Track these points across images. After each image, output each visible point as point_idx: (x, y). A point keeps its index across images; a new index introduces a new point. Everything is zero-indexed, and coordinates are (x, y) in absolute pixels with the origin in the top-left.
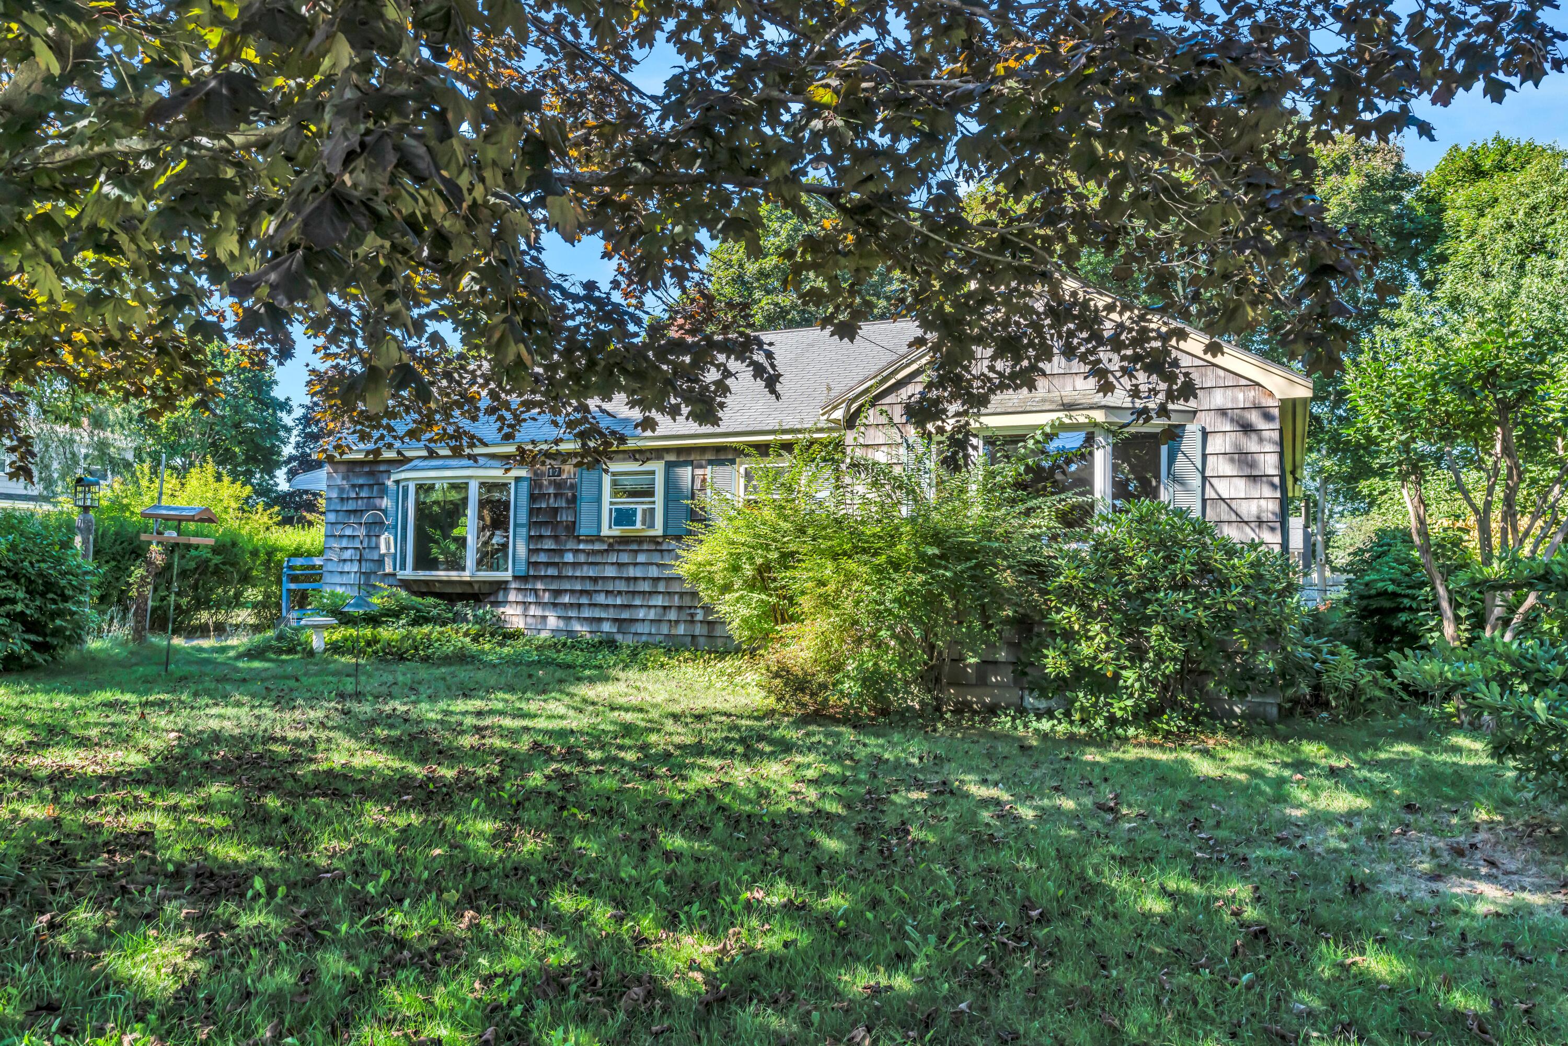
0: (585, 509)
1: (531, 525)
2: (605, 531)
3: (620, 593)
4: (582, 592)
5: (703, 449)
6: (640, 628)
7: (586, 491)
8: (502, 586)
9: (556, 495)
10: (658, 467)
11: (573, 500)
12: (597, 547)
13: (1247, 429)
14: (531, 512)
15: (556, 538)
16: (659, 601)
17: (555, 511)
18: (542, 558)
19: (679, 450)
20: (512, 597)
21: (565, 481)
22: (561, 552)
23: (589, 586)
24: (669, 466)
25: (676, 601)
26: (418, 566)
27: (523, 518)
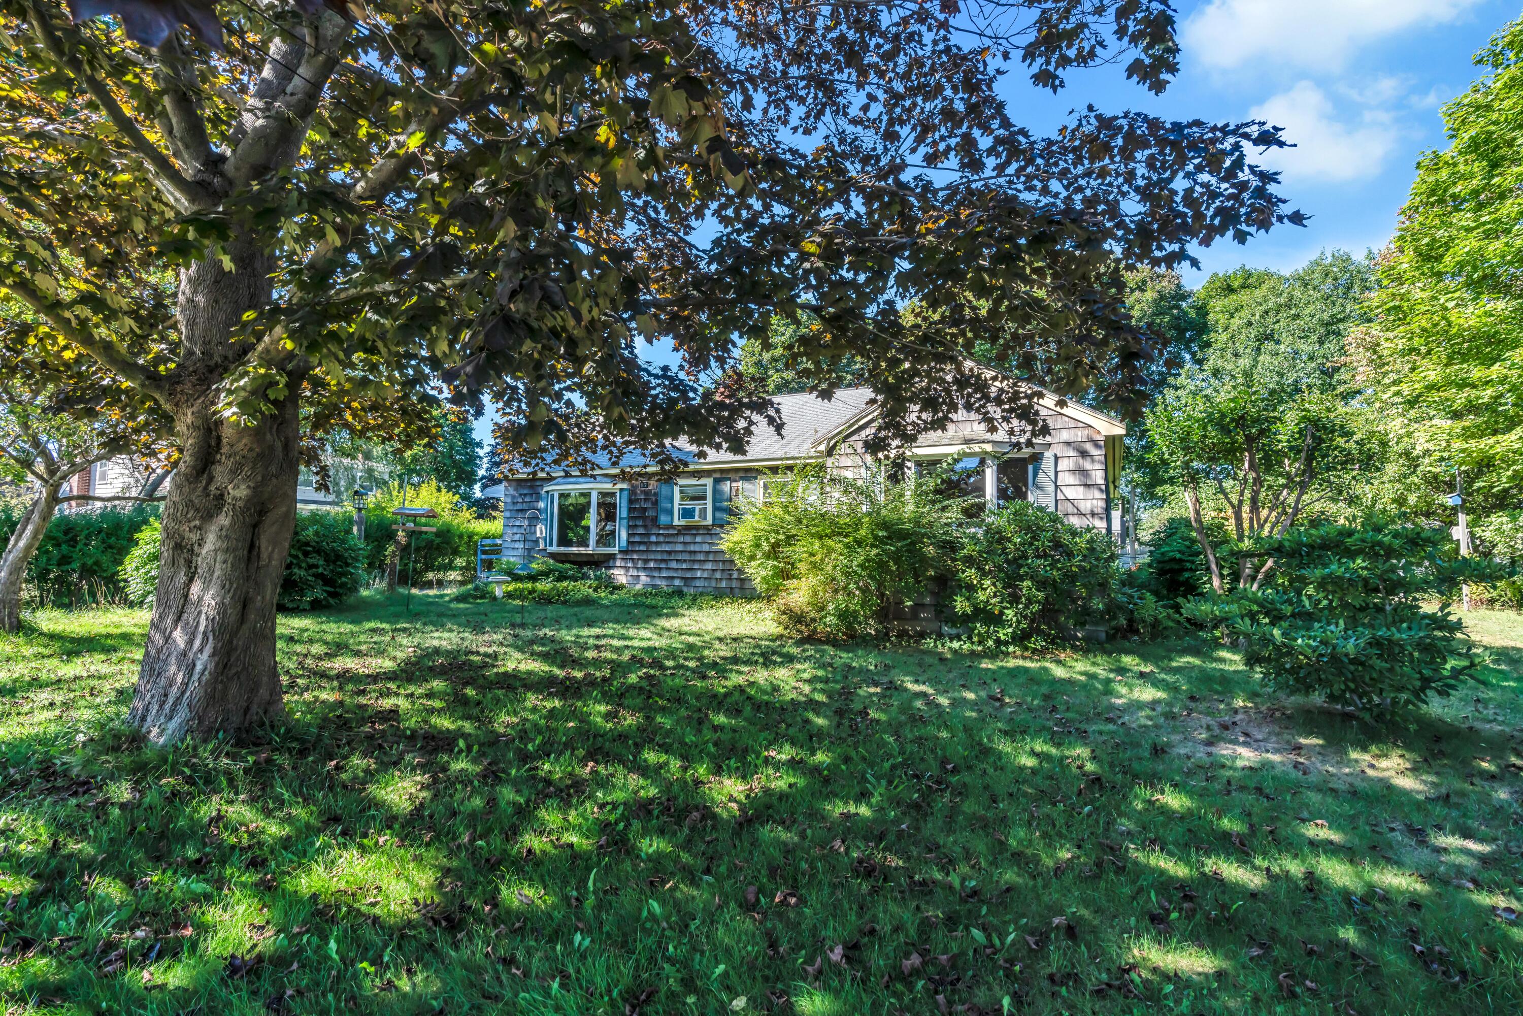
0: (664, 508)
1: (630, 518)
2: (676, 522)
3: (685, 561)
4: (662, 561)
5: (737, 470)
6: (698, 583)
7: (664, 497)
8: (612, 557)
9: (645, 500)
10: (708, 482)
11: (656, 503)
12: (671, 532)
13: (1084, 454)
14: (630, 510)
15: (645, 527)
16: (710, 566)
17: (645, 510)
18: (637, 539)
19: (722, 471)
20: (618, 563)
21: (651, 491)
22: (648, 535)
23: (665, 557)
24: (716, 481)
25: (721, 566)
26: (559, 545)
27: (625, 514)
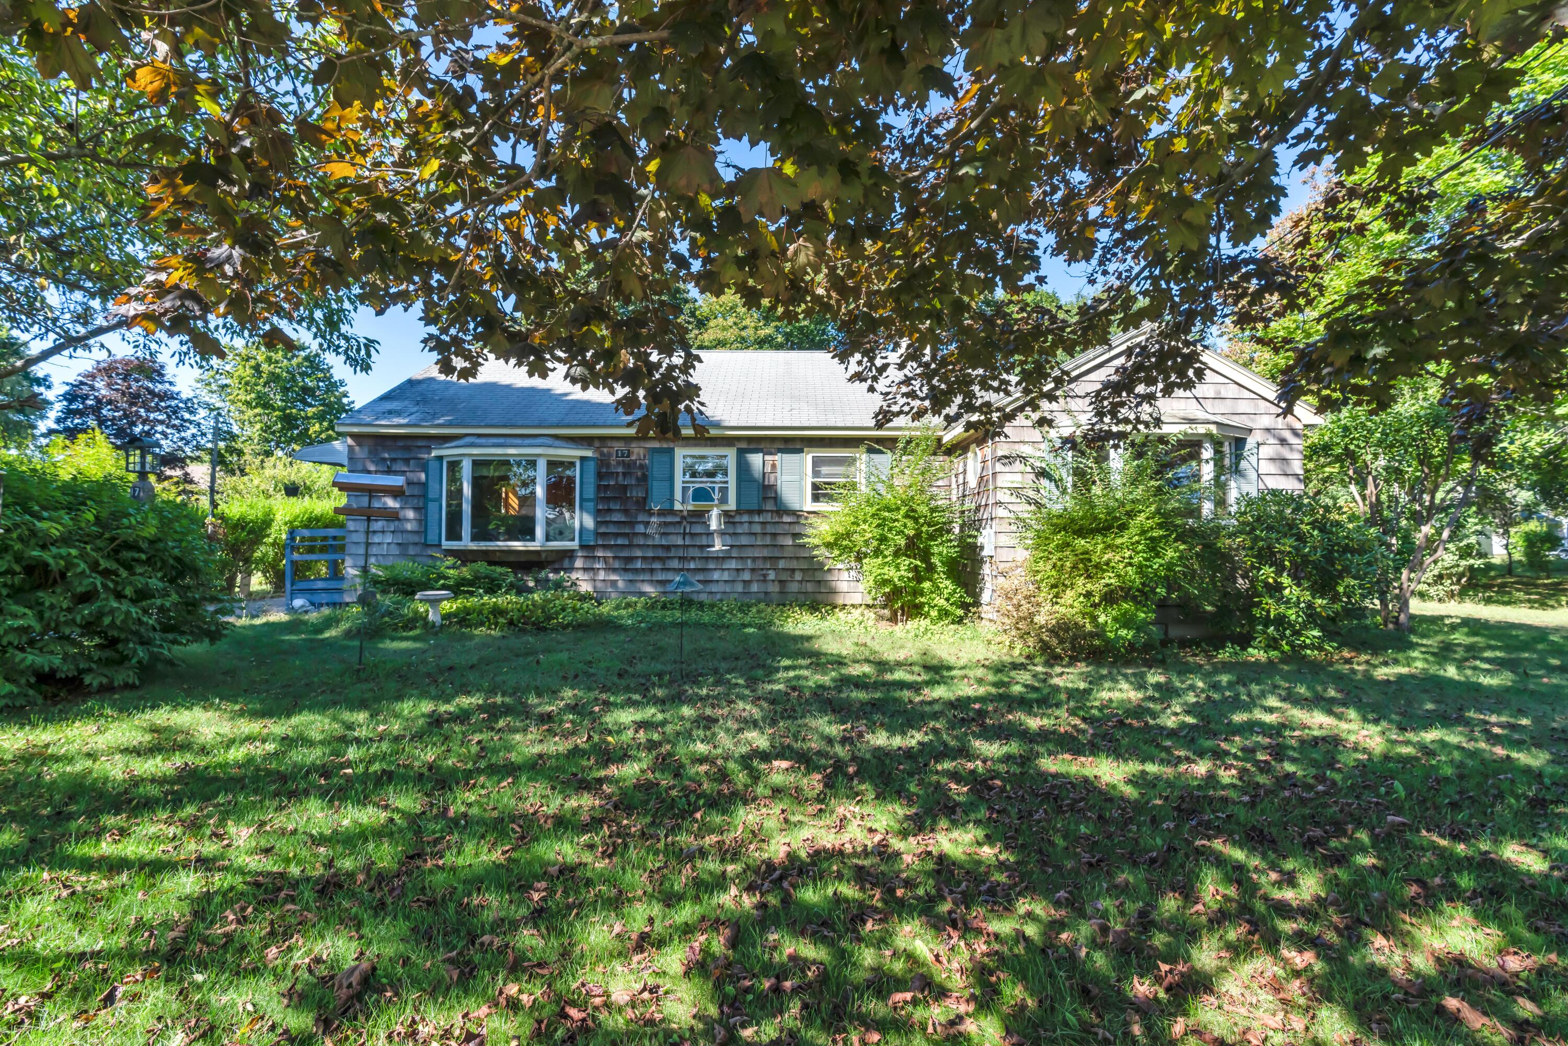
0: (657, 488)
1: (599, 499)
2: (678, 506)
3: (693, 558)
4: (654, 559)
5: (773, 439)
6: (714, 588)
7: (657, 471)
8: (569, 555)
9: (624, 474)
10: (730, 456)
11: (644, 478)
12: (669, 519)
13: (1283, 442)
14: (599, 488)
15: (626, 512)
16: (733, 565)
17: (625, 488)
18: (612, 529)
19: (750, 439)
20: (579, 563)
21: (634, 462)
22: (632, 524)
23: (661, 553)
24: (741, 453)
25: (749, 564)
26: (474, 538)
27: (590, 492)
